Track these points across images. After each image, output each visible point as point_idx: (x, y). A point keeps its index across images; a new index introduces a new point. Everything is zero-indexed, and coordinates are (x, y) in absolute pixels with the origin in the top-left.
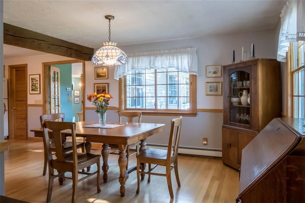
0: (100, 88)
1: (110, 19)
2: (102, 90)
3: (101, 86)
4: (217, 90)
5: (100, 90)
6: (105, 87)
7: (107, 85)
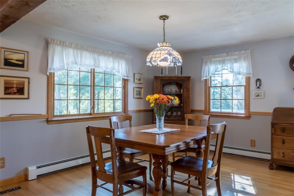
0: (13, 84)
1: (164, 19)
2: (16, 88)
3: (15, 82)
4: (140, 94)
5: (13, 88)
6: (23, 84)
7: (26, 81)
